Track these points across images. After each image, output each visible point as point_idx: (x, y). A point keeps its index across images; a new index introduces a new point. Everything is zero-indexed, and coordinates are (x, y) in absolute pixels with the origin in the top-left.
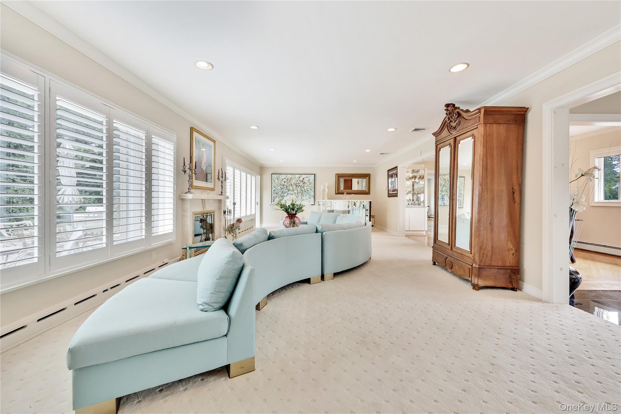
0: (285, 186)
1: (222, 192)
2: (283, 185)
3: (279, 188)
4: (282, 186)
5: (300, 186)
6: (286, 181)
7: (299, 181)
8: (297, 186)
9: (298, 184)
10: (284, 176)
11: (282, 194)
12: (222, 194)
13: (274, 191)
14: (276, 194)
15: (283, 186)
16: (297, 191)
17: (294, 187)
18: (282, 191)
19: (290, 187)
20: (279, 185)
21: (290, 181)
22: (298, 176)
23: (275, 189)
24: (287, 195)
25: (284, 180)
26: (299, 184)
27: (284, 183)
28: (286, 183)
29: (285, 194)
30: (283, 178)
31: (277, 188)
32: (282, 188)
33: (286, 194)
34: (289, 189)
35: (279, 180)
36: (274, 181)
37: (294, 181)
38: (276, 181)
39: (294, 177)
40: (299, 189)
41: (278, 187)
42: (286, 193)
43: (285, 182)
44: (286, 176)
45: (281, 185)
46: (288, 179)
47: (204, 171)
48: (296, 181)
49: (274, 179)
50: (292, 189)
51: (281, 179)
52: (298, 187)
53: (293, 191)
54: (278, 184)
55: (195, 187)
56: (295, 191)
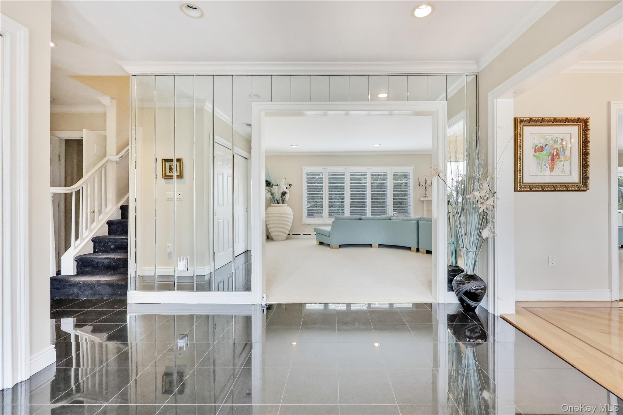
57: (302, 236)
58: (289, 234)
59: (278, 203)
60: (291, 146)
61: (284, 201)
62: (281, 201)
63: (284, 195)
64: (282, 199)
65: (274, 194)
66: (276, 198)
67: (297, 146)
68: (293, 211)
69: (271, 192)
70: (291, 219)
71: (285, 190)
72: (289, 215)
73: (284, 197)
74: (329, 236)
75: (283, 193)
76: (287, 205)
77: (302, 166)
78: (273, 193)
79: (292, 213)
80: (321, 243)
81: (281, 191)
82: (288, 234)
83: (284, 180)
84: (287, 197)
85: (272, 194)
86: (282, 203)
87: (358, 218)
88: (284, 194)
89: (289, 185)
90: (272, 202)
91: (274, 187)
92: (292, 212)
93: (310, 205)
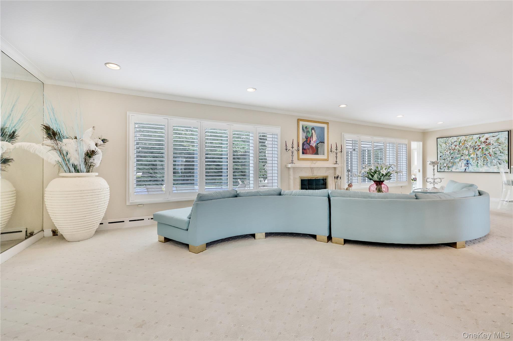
0: (456, 150)
1: (336, 162)
2: (452, 149)
3: (448, 153)
4: (452, 151)
5: (481, 149)
6: (458, 144)
7: (480, 143)
8: (476, 149)
9: (477, 147)
10: (455, 139)
11: (452, 161)
12: (336, 163)
13: (441, 156)
14: (443, 161)
15: (454, 151)
16: (475, 156)
17: (471, 150)
18: (453, 156)
19: (465, 151)
20: (447, 150)
21: (464, 143)
22: (478, 136)
23: (441, 154)
24: (460, 161)
25: (455, 143)
26: (479, 146)
27: (454, 147)
28: (458, 147)
29: (456, 160)
30: (453, 141)
31: (445, 154)
32: (452, 153)
33: (458, 160)
34: (463, 154)
35: (448, 144)
36: (440, 145)
37: (470, 144)
38: (444, 145)
39: (471, 138)
40: (479, 153)
41: (446, 152)
42: (457, 158)
43: (456, 146)
44: (458, 139)
45: (450, 150)
46: (460, 142)
47: (314, 147)
48: (474, 143)
49: (440, 143)
50: (467, 154)
51: (451, 143)
52: (478, 150)
53: (470, 156)
54: (445, 148)
55: (302, 159)
56: (472, 156)
57: (128, 224)
58: (102, 224)
59: (78, 171)
60: (106, 64)
61: (89, 167)
62: (82, 167)
63: (90, 157)
64: (86, 163)
65: (67, 153)
66: (71, 162)
67: (118, 68)
68: (109, 184)
69: (61, 152)
70: (106, 199)
71: (93, 148)
72: (101, 193)
73: (91, 160)
74: (187, 230)
75: (87, 152)
76: (97, 174)
77: (128, 112)
78: (65, 154)
79: (109, 189)
80: (167, 240)
81: (85, 149)
82: (100, 224)
83: (91, 129)
84: (97, 160)
85: (63, 154)
86: (85, 170)
87: (232, 195)
88: (90, 154)
89: (102, 140)
90: (62, 169)
91: (64, 140)
92: (108, 186)
93: (141, 174)
